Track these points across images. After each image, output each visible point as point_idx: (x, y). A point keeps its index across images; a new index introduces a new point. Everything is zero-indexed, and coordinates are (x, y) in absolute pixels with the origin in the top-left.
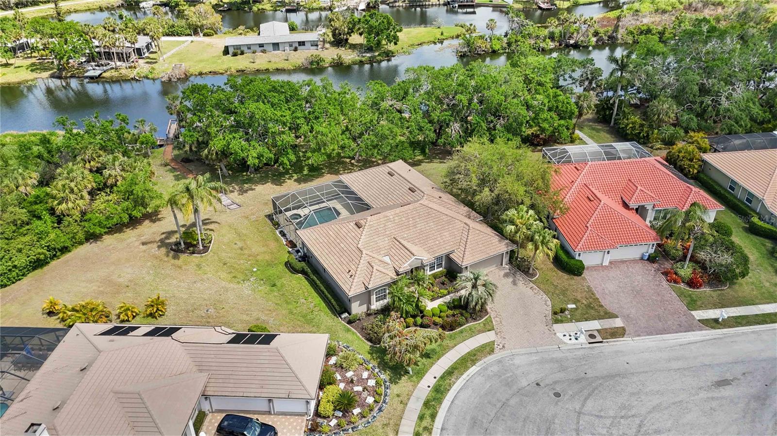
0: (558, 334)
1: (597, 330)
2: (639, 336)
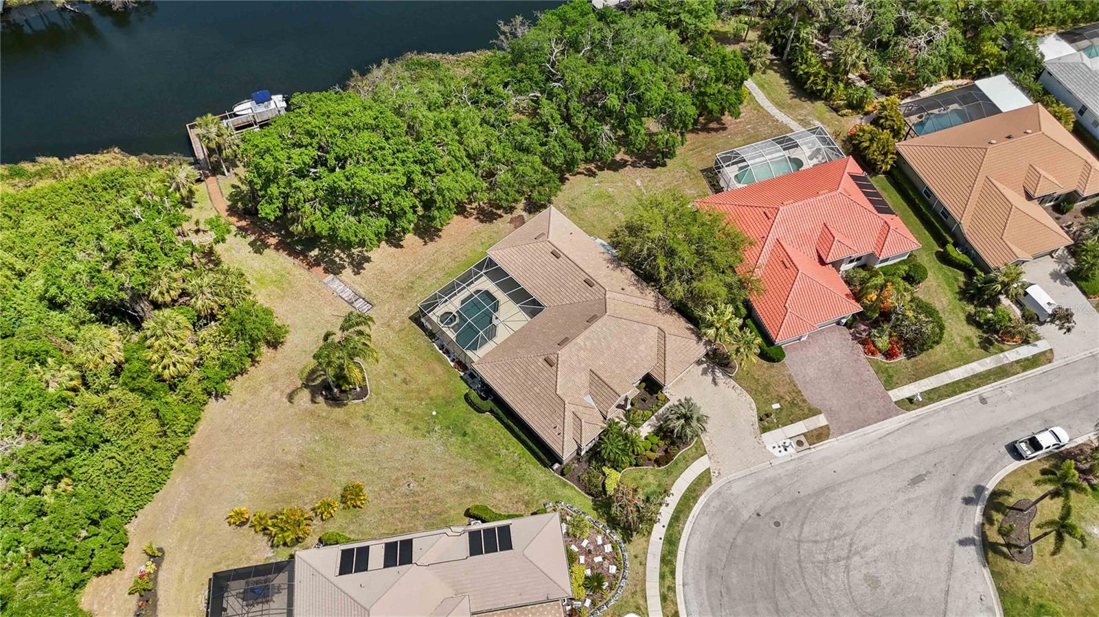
0: (767, 447)
1: (804, 434)
2: (842, 433)
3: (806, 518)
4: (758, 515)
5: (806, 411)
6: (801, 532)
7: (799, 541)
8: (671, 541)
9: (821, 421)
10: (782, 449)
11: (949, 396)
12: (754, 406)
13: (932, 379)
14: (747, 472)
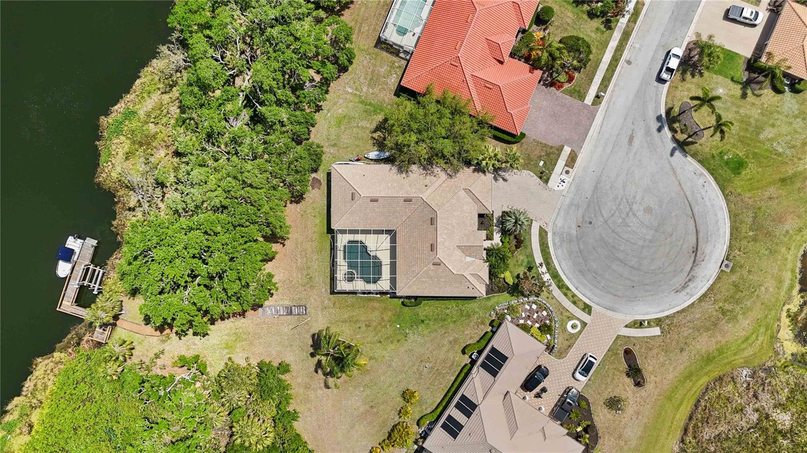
0: (555, 189)
1: (565, 165)
2: (581, 147)
3: (599, 208)
4: (579, 227)
5: (557, 152)
6: (603, 216)
7: (606, 222)
8: (555, 276)
9: (567, 150)
10: (562, 183)
11: (612, 76)
12: (532, 174)
13: (598, 73)
14: (557, 210)
